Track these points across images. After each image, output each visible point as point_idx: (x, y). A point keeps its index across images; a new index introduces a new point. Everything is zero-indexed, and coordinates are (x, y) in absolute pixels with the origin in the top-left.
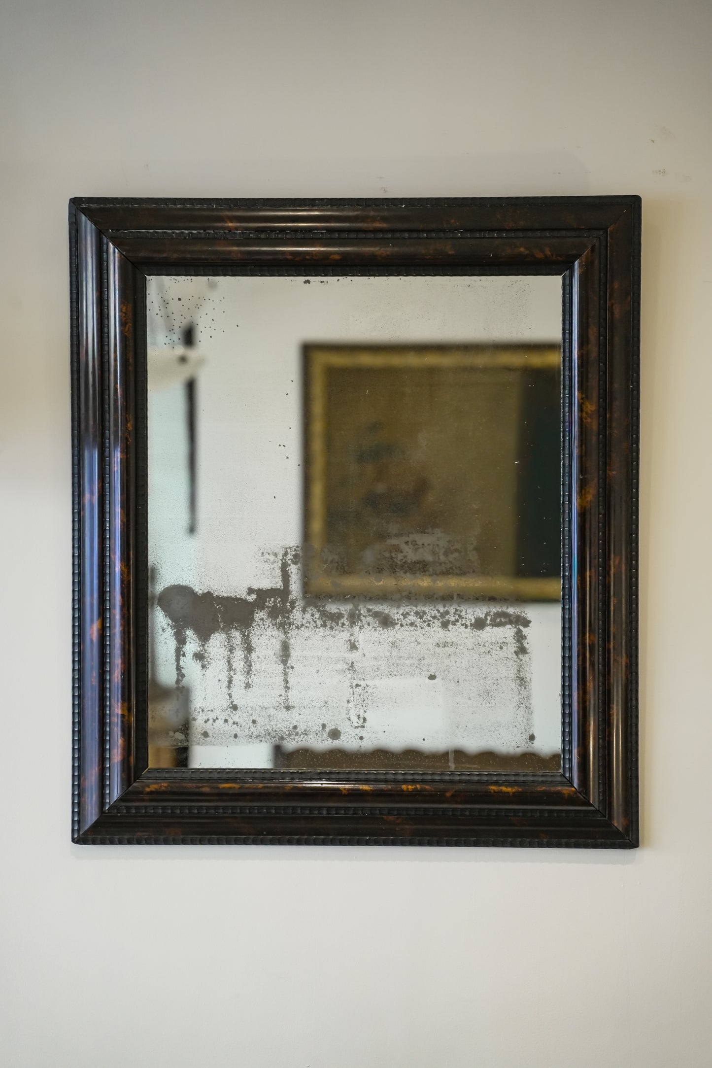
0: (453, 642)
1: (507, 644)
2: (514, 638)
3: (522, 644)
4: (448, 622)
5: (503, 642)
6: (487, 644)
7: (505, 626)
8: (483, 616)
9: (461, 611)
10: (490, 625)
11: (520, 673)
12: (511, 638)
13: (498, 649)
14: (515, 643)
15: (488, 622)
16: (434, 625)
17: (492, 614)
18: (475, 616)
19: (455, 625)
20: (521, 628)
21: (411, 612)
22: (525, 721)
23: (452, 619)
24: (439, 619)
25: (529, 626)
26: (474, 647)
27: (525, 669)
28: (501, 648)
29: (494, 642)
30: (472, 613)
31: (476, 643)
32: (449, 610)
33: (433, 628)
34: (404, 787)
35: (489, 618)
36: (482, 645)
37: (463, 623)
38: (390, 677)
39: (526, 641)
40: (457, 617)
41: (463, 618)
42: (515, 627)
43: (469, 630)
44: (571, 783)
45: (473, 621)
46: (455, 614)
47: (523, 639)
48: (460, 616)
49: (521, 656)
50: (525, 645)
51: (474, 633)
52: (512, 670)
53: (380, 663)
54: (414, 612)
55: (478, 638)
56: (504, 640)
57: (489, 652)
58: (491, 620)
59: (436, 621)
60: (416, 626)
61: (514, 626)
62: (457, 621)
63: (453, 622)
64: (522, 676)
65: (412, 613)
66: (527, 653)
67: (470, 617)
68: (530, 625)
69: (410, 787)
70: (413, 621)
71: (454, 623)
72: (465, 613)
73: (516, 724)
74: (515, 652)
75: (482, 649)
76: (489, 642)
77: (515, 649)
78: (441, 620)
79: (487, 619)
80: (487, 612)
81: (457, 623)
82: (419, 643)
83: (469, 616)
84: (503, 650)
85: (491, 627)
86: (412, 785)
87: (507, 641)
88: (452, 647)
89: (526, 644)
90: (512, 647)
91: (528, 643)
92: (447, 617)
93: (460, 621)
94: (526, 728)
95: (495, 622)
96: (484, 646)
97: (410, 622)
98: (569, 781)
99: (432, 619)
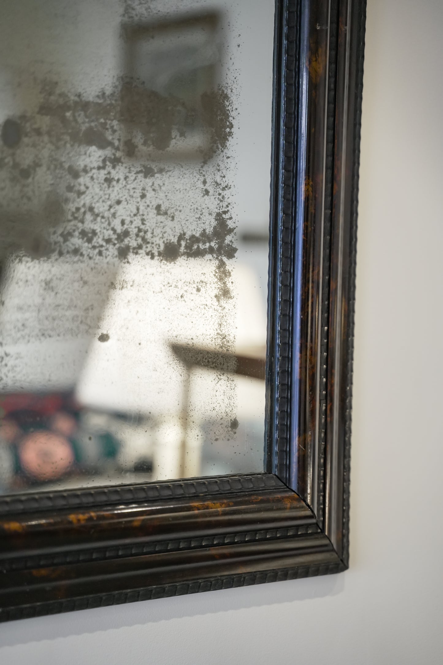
0: (133, 281)
1: (206, 284)
2: (215, 275)
3: (224, 283)
4: (128, 248)
5: (201, 281)
6: (180, 284)
7: (204, 255)
8: (175, 240)
9: (146, 232)
10: (184, 254)
11: (222, 328)
12: (212, 275)
13: (194, 291)
14: (217, 282)
15: (182, 249)
16: (108, 253)
17: (187, 236)
18: (165, 239)
19: (137, 253)
20: (225, 259)
21: (74, 231)
22: (227, 401)
23: (133, 244)
24: (114, 244)
25: (234, 257)
26: (163, 288)
27: (228, 321)
28: (198, 290)
29: (189, 280)
30: (161, 236)
31: (166, 283)
32: (130, 230)
33: (106, 257)
34: (72, 517)
35: (183, 243)
36: (173, 286)
37: (148, 250)
38: (42, 338)
39: (230, 279)
40: (140, 240)
41: (148, 243)
42: (217, 258)
43: (156, 261)
44: (288, 487)
45: (162, 248)
46: (137, 235)
47: (226, 276)
48: (144, 239)
49: (223, 302)
50: (229, 285)
51: (163, 266)
52: (211, 323)
53: (27, 315)
54: (80, 230)
55: (168, 274)
56: (203, 278)
57: (182, 297)
58: (186, 247)
59: (110, 247)
60: (82, 255)
61: (215, 256)
62: (140, 247)
63: (134, 248)
64: (223, 332)
65: (76, 233)
66: (231, 298)
67: (158, 242)
68: (235, 255)
69: (81, 517)
70: (77, 246)
71: (136, 250)
72: (151, 235)
73: (214, 405)
74: (216, 296)
75: (174, 292)
76: (183, 281)
77: (216, 292)
78: (117, 246)
79: (180, 245)
80: (181, 234)
81: (140, 251)
82: (85, 283)
83: (157, 240)
84: (200, 293)
85: (186, 258)
86: (83, 514)
87: (206, 280)
88: (132, 288)
89: (231, 283)
90: (213, 289)
91: (232, 282)
92: (126, 241)
93: (144, 247)
94: (227, 410)
95: (191, 250)
96: (176, 286)
97: (73, 248)
98: (286, 485)
99: (104, 244)
